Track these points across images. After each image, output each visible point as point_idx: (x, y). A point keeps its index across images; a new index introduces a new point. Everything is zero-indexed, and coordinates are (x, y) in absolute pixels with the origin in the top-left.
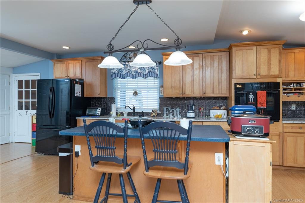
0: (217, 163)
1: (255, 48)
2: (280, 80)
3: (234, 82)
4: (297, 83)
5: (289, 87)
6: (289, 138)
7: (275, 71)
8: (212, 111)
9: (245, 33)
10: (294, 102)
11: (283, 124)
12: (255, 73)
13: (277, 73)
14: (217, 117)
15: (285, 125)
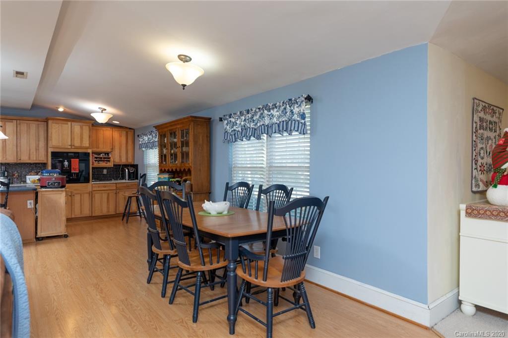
0: (29, 206)
1: (69, 123)
2: (90, 151)
3: (50, 150)
4: (105, 154)
5: (100, 156)
6: (96, 195)
7: (86, 143)
8: (28, 177)
9: (61, 109)
10: (105, 168)
11: (92, 184)
12: (70, 144)
13: (88, 145)
14: (34, 182)
15: (93, 185)
